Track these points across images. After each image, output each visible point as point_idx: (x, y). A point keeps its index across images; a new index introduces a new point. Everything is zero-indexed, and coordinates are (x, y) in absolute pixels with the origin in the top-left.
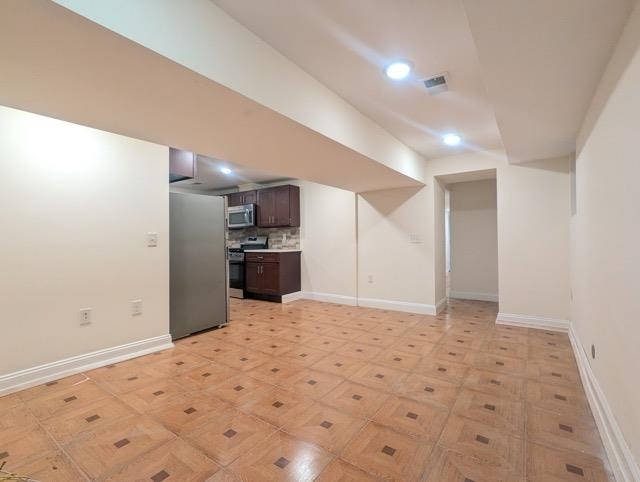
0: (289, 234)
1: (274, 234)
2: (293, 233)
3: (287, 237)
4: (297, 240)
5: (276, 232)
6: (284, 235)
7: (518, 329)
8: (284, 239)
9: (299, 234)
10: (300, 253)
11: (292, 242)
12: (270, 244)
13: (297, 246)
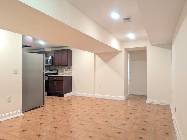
0: (67, 69)
2: (69, 69)
4: (70, 72)
5: (61, 68)
7: (153, 105)
8: (65, 71)
9: (71, 69)
10: (71, 77)
11: (68, 72)
12: (58, 73)
13: (70, 74)
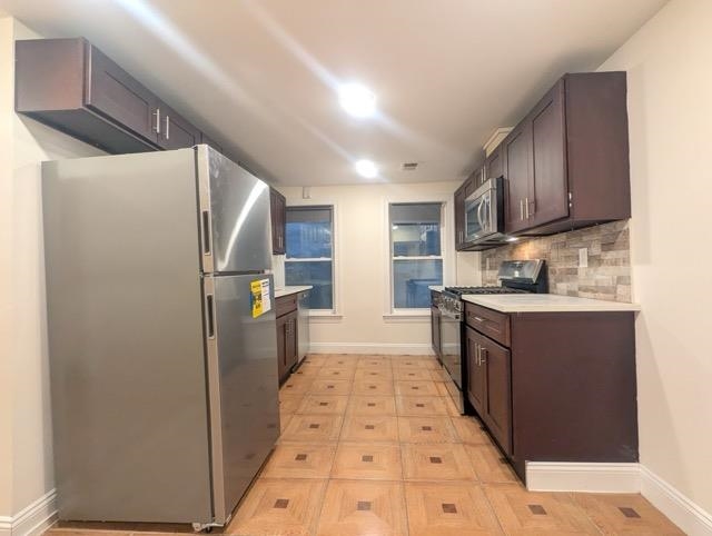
0: (596, 250)
2: (608, 246)
3: (592, 259)
4: (621, 270)
5: (564, 245)
6: (583, 253)
8: (583, 265)
9: (626, 246)
11: (604, 275)
12: (550, 278)
13: (621, 289)
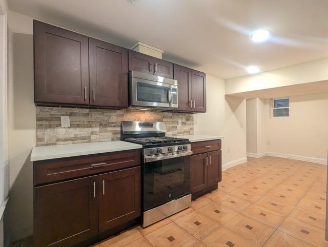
0: (184, 120)
1: (169, 120)
2: (187, 120)
3: (183, 123)
4: (191, 126)
5: (171, 117)
6: (180, 121)
8: (180, 125)
11: (186, 128)
